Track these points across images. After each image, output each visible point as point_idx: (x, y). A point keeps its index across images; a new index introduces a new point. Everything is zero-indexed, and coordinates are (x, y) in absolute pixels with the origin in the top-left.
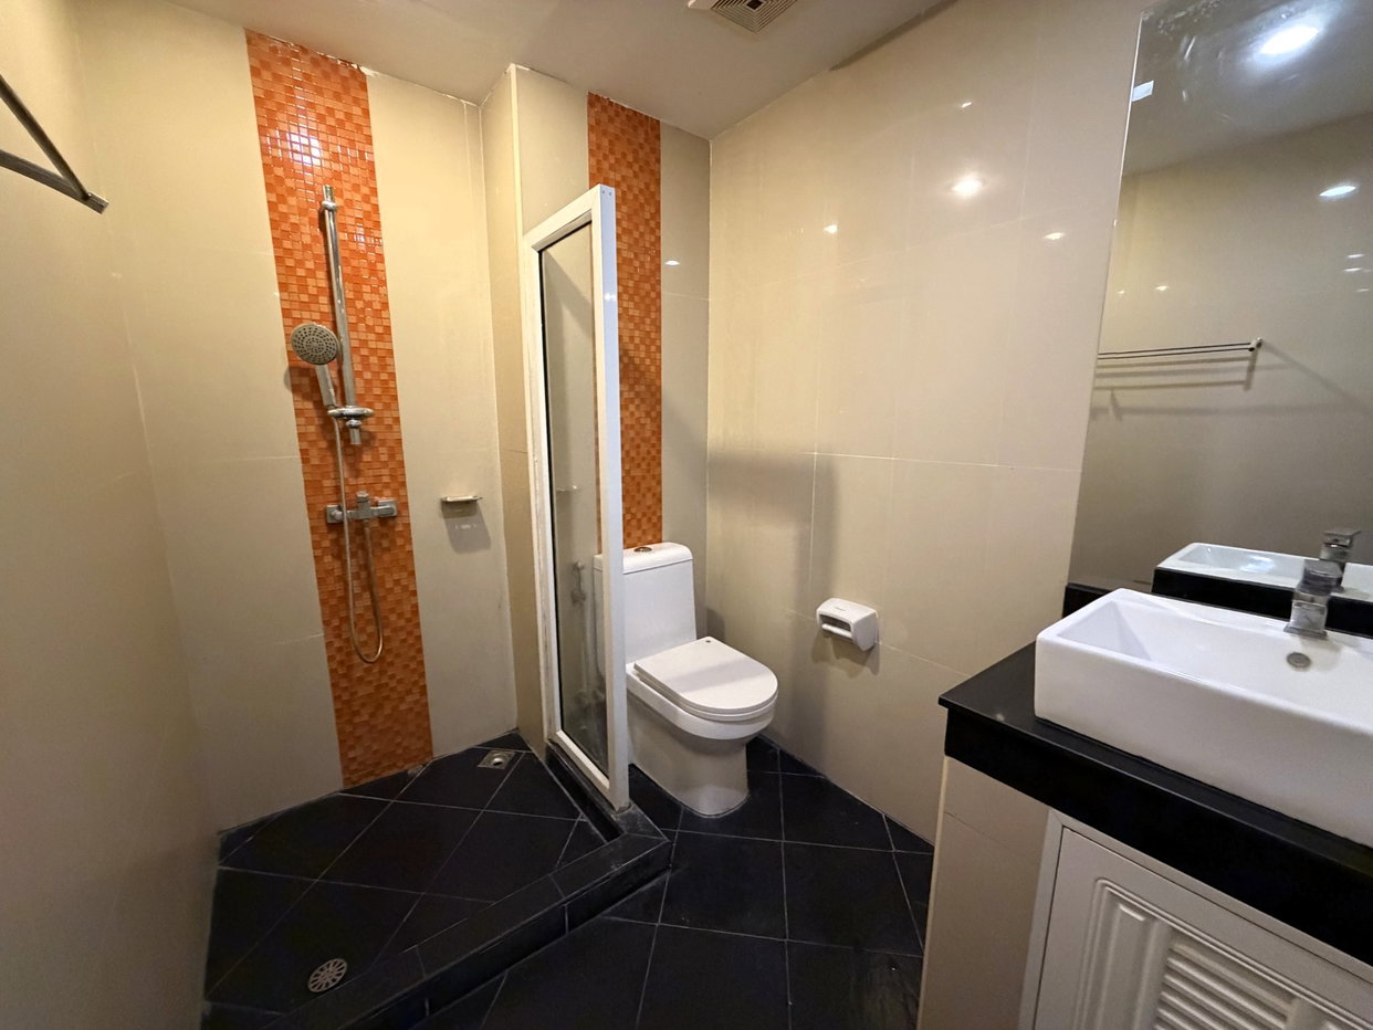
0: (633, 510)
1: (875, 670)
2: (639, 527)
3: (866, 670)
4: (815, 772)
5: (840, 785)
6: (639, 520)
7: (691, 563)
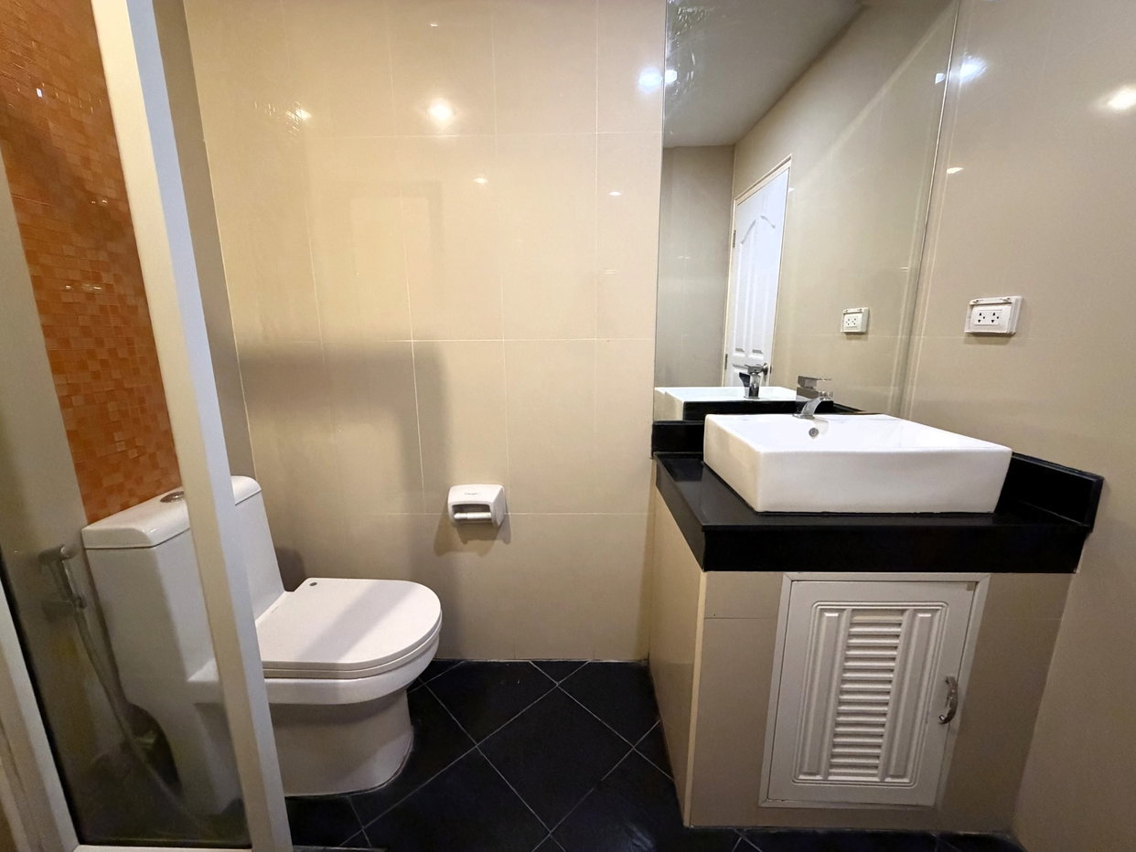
0: (139, 442)
1: (507, 541)
2: (155, 466)
3: (498, 543)
4: (453, 662)
5: (482, 660)
6: (153, 456)
7: (260, 496)
